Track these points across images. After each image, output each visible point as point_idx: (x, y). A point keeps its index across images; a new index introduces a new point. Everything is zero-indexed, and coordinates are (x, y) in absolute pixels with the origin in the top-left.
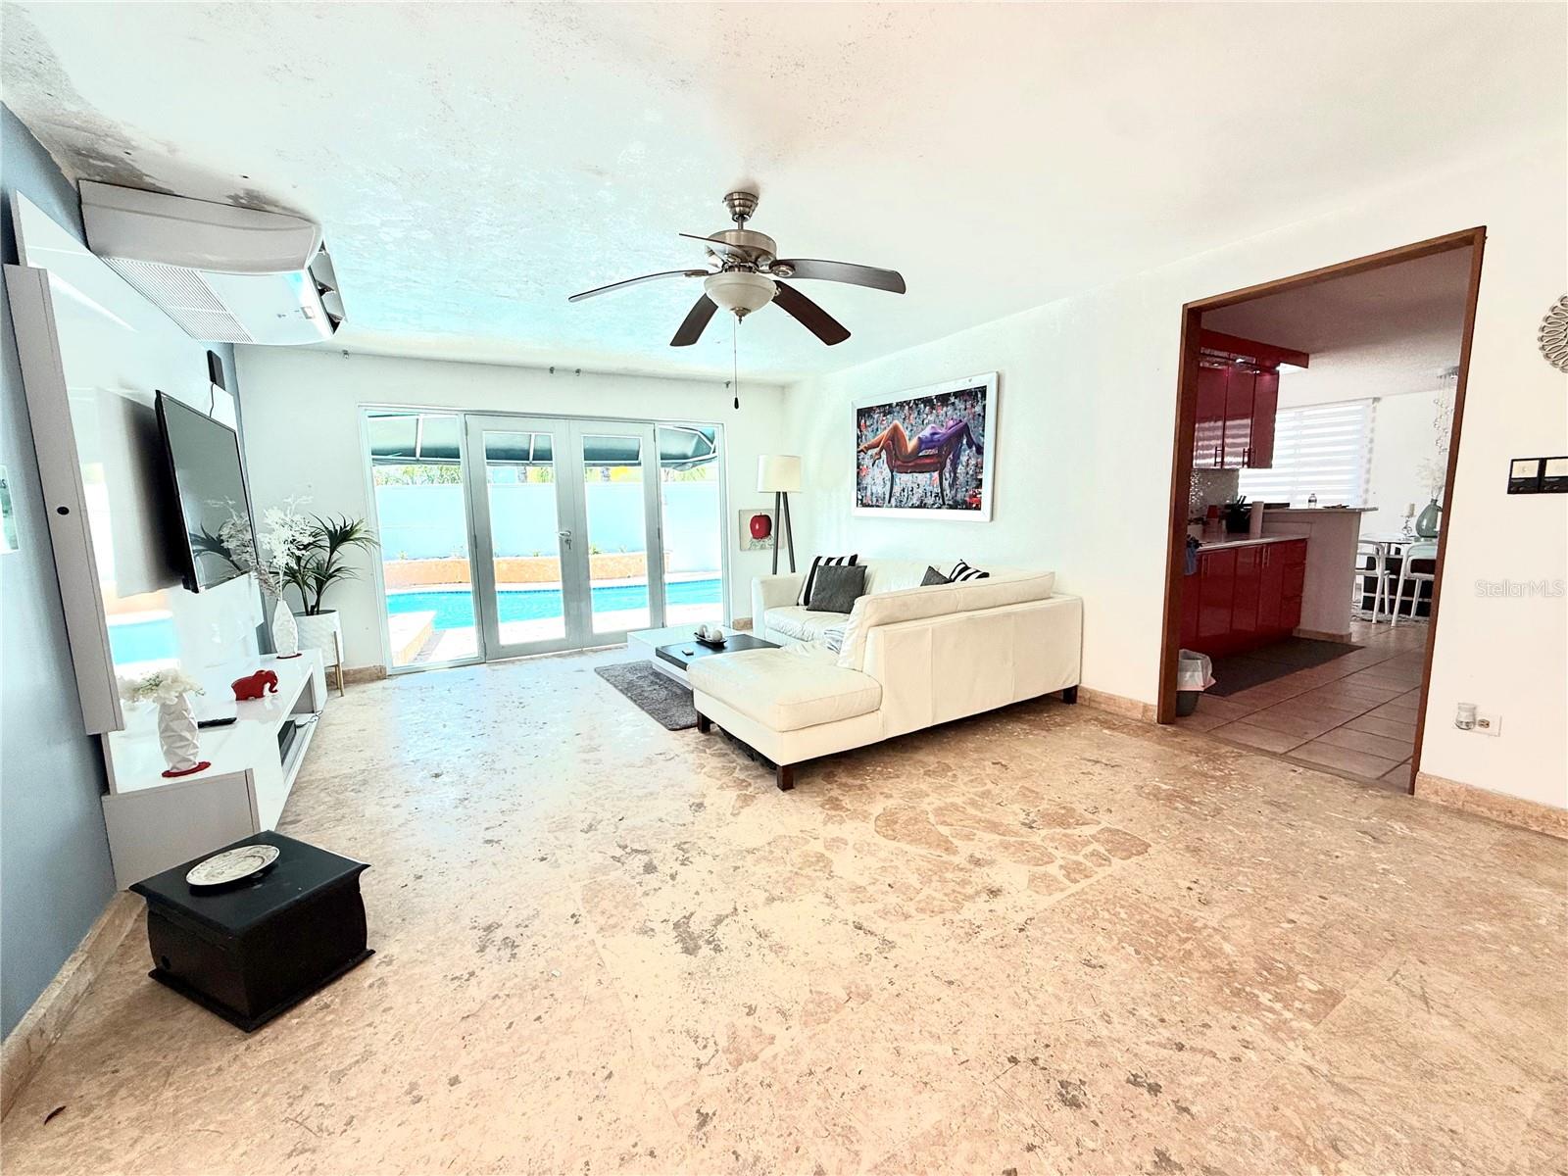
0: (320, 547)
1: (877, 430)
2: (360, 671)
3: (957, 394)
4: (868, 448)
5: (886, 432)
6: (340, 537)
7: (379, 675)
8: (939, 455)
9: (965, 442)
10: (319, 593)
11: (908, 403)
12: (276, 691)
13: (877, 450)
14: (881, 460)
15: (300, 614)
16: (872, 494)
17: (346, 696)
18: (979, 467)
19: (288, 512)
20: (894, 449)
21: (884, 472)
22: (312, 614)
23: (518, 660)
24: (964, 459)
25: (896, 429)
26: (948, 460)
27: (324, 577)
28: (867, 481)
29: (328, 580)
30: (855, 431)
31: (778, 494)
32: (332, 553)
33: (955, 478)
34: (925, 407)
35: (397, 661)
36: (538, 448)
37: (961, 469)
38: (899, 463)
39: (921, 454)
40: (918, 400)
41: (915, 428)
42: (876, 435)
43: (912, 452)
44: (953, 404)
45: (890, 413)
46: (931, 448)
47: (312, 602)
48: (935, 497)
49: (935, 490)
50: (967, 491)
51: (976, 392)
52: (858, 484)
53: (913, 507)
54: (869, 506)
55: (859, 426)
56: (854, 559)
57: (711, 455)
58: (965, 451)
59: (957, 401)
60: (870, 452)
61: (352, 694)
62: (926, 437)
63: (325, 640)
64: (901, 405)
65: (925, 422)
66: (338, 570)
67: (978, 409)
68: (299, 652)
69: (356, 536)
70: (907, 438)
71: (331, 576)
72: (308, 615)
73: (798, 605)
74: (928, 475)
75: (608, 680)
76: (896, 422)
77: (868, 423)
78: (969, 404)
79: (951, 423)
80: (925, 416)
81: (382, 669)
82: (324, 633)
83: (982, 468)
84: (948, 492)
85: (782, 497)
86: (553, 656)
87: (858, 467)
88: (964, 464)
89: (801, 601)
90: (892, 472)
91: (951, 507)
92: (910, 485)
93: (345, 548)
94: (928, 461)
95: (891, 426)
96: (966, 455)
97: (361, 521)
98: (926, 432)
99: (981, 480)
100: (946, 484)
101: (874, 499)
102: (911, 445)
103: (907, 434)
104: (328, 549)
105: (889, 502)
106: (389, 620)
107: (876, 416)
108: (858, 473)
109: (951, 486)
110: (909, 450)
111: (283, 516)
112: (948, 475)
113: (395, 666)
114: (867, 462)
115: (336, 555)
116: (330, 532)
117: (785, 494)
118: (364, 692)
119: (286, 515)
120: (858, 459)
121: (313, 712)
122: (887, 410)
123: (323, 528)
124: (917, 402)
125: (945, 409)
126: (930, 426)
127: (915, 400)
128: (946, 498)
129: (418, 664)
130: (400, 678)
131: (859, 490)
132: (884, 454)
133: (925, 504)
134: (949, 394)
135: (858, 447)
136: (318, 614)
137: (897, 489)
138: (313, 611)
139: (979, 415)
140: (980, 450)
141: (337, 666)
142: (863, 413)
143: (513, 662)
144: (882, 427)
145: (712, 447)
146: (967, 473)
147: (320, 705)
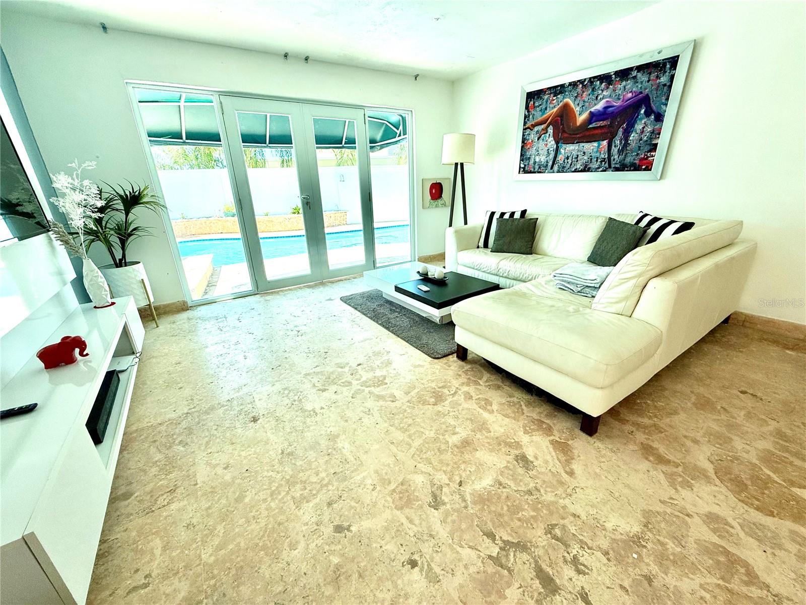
0: (117, 210)
1: (546, 109)
2: (168, 305)
3: (640, 68)
4: (534, 126)
5: (555, 110)
6: (132, 201)
7: (183, 307)
8: (610, 126)
9: (643, 111)
10: (123, 248)
11: (581, 82)
12: (87, 355)
13: (543, 126)
14: (547, 135)
15: (109, 267)
16: (535, 163)
17: (160, 327)
18: (656, 133)
19: (75, 176)
20: (562, 124)
21: (549, 145)
22: (121, 266)
23: (282, 291)
24: (639, 127)
25: (566, 106)
26: (621, 130)
27: (125, 234)
28: (532, 152)
29: (127, 239)
30: (523, 111)
31: (456, 164)
32: (127, 215)
33: (626, 144)
34: (601, 83)
35: (195, 295)
36: (272, 134)
37: (633, 137)
38: (566, 135)
39: (591, 126)
40: (594, 77)
41: (587, 104)
42: (543, 113)
43: (581, 125)
44: (635, 77)
45: (561, 93)
46: (603, 120)
47: (119, 256)
48: (601, 162)
49: (603, 156)
50: (638, 154)
51: (666, 63)
52: (522, 155)
53: (576, 171)
54: (530, 172)
55: (527, 107)
56: (524, 213)
57: (397, 139)
58: (641, 119)
59: (639, 75)
60: (536, 129)
61: (165, 325)
62: (599, 111)
63: (136, 286)
64: (574, 85)
65: (599, 98)
66: (135, 229)
67: (664, 79)
68: (113, 300)
69: (145, 200)
70: (577, 114)
71: (130, 235)
72: (117, 267)
73: (478, 247)
74: (595, 144)
75: (356, 309)
76: (567, 100)
77: (537, 104)
78: (653, 76)
79: (630, 95)
80: (600, 92)
81: (185, 303)
82: (134, 281)
83: (659, 134)
84: (616, 157)
85: (459, 168)
86: (304, 286)
87: (523, 142)
88: (638, 131)
89: (481, 244)
90: (557, 143)
91: (617, 169)
92: (575, 153)
93: (137, 210)
94: (599, 131)
95: (561, 104)
96: (643, 124)
97: (146, 188)
98: (600, 106)
99: (656, 145)
100: (615, 150)
101: (537, 167)
102: (581, 118)
103: (577, 110)
104: (124, 212)
105: (552, 168)
106: (182, 261)
107: (546, 97)
108: (522, 147)
109: (620, 152)
110: (578, 124)
111: (71, 181)
112: (618, 142)
113: (193, 299)
114: (533, 136)
115: (131, 217)
116: (121, 196)
117: (462, 165)
118: (174, 322)
119: (73, 179)
120: (523, 135)
121: (133, 353)
122: (558, 90)
123: (115, 194)
124: (592, 80)
125: (624, 83)
126: (604, 101)
127: (590, 78)
128: (613, 163)
129: (209, 297)
130: (199, 308)
131: (522, 160)
132: (551, 130)
133: (589, 168)
134: (631, 69)
135: (524, 125)
136: (126, 266)
137: (561, 158)
138: (121, 263)
139: (665, 85)
140: (659, 118)
141: (149, 305)
142: (532, 96)
143: (278, 293)
144: (552, 106)
145: (398, 132)
146: (641, 139)
147: (138, 345)
